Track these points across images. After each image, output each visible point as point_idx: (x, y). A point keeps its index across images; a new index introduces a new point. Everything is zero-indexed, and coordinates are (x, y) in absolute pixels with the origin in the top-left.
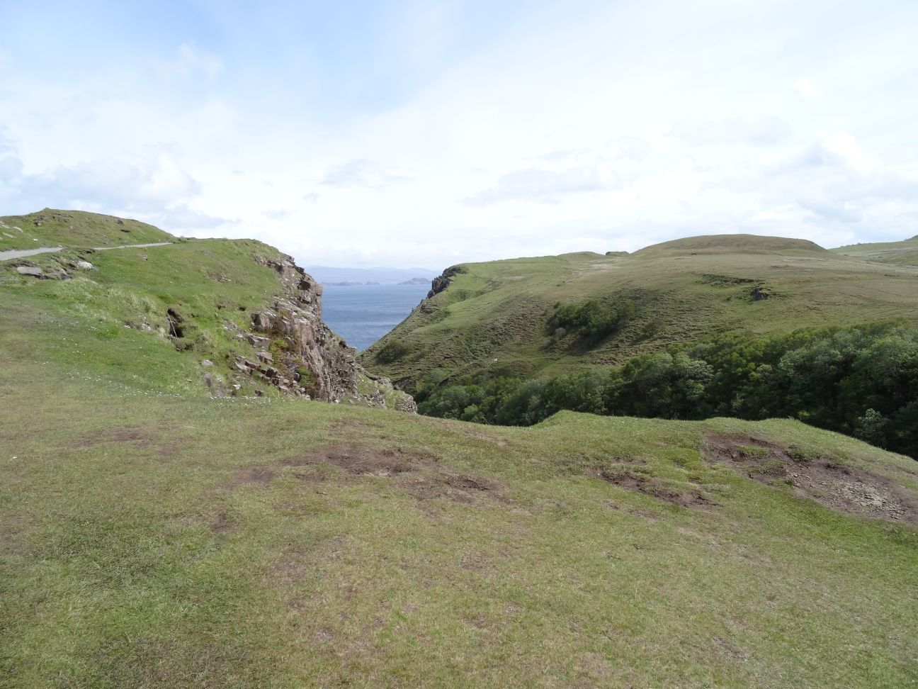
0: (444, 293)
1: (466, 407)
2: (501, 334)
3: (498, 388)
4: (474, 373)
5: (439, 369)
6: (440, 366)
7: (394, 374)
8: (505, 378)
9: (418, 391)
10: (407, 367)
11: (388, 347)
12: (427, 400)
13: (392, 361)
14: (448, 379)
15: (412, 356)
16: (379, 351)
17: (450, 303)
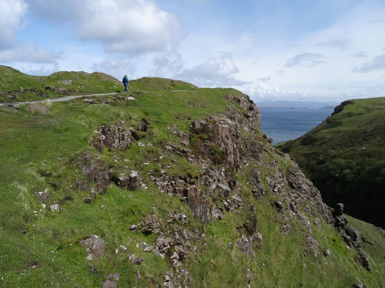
0: (340, 113)
1: (344, 170)
2: (369, 135)
3: (363, 162)
4: (351, 154)
5: (332, 150)
6: (333, 149)
7: (309, 150)
8: (369, 158)
9: (321, 159)
10: (316, 147)
11: (307, 138)
12: (324, 164)
13: (309, 144)
14: (336, 155)
15: (319, 142)
16: (303, 139)
17: (342, 118)
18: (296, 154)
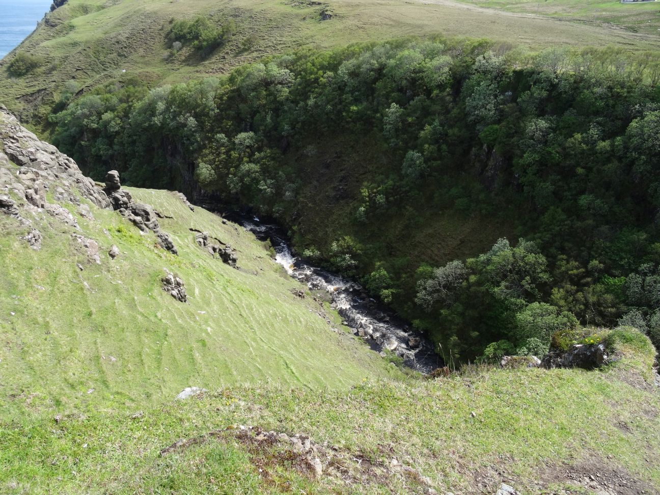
0: (65, 6)
1: (103, 114)
2: (125, 47)
3: (129, 96)
4: (106, 83)
5: (72, 80)
6: (74, 78)
7: (30, 87)
8: (134, 87)
9: (57, 101)
10: (41, 79)
11: (17, 61)
12: (66, 110)
13: (24, 74)
14: (82, 89)
15: (43, 69)
16: (9, 65)
17: (73, 17)
18: (3, 97)
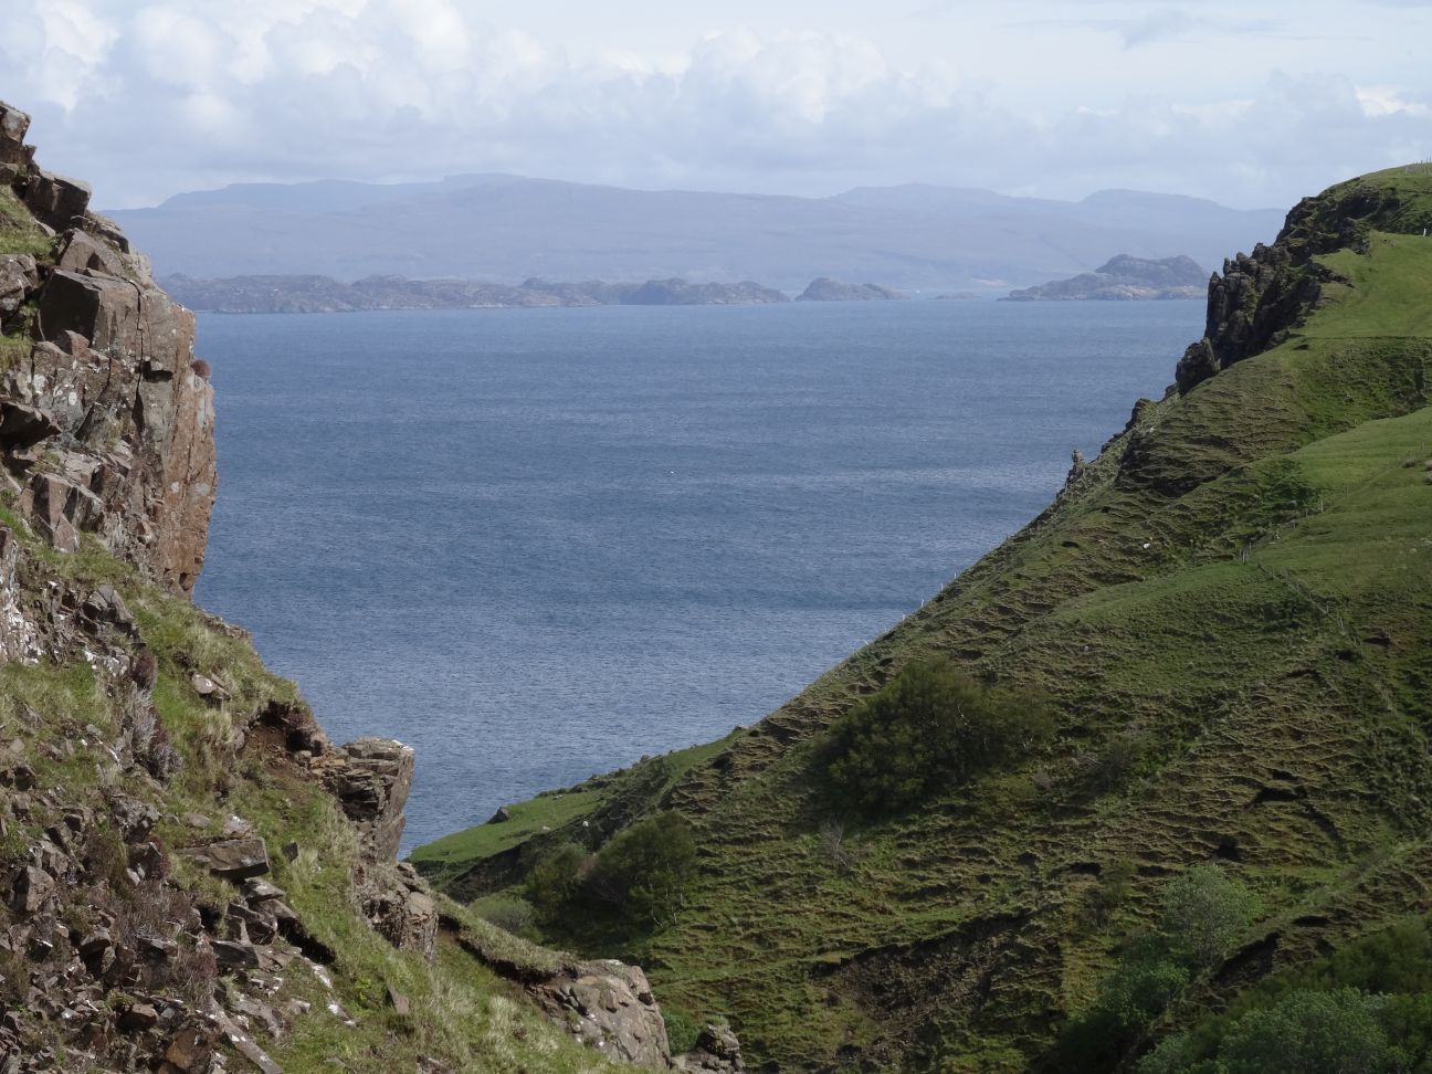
5: (1212, 871)
6: (1227, 850)
7: (922, 895)
9: (1076, 1013)
10: (1004, 846)
11: (883, 714)
13: (910, 805)
14: (1272, 938)
15: (1040, 773)
16: (825, 738)
17: (1310, 429)
18: (739, 954)
